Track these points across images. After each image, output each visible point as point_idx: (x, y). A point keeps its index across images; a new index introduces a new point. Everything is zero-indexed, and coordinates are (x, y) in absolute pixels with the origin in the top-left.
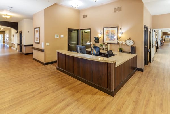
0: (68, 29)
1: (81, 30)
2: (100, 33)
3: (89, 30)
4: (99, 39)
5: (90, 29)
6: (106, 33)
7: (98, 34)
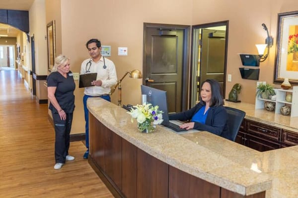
0: (145, 24)
1: (196, 27)
2: (266, 36)
3: (223, 28)
4: (257, 65)
5: (225, 23)
6: (291, 37)
7: (255, 40)
